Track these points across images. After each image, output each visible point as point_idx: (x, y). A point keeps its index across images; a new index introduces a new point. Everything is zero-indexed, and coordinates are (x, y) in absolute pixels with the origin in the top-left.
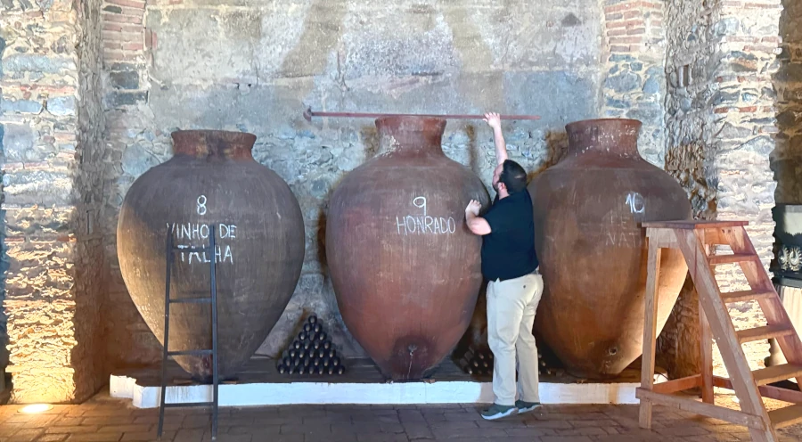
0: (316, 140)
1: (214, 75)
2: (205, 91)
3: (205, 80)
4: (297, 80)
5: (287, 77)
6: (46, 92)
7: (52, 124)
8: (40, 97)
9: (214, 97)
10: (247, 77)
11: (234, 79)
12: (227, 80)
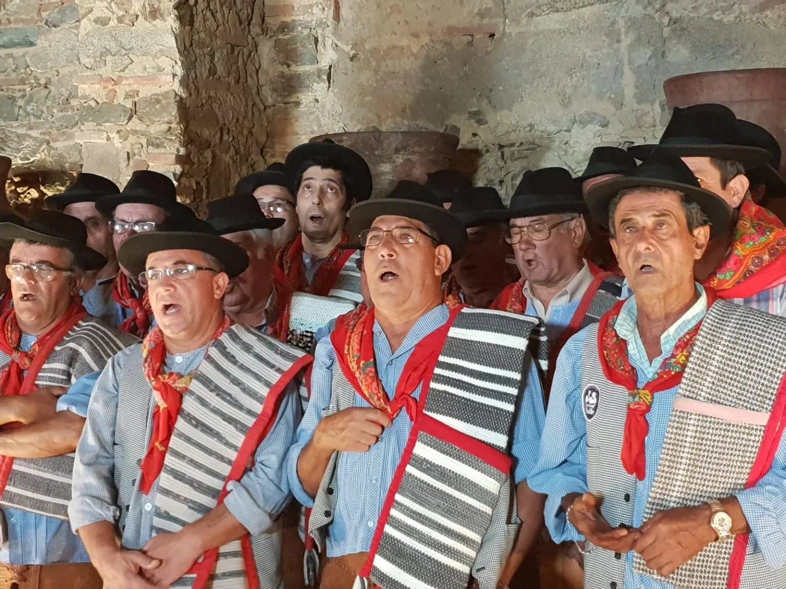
0: (610, 130)
1: (430, 24)
2: (416, 57)
3: (416, 36)
4: (574, 14)
5: (557, 11)
6: (135, 87)
7: (144, 141)
8: (127, 96)
9: (430, 64)
10: (486, 21)
11: (465, 29)
12: (451, 30)
